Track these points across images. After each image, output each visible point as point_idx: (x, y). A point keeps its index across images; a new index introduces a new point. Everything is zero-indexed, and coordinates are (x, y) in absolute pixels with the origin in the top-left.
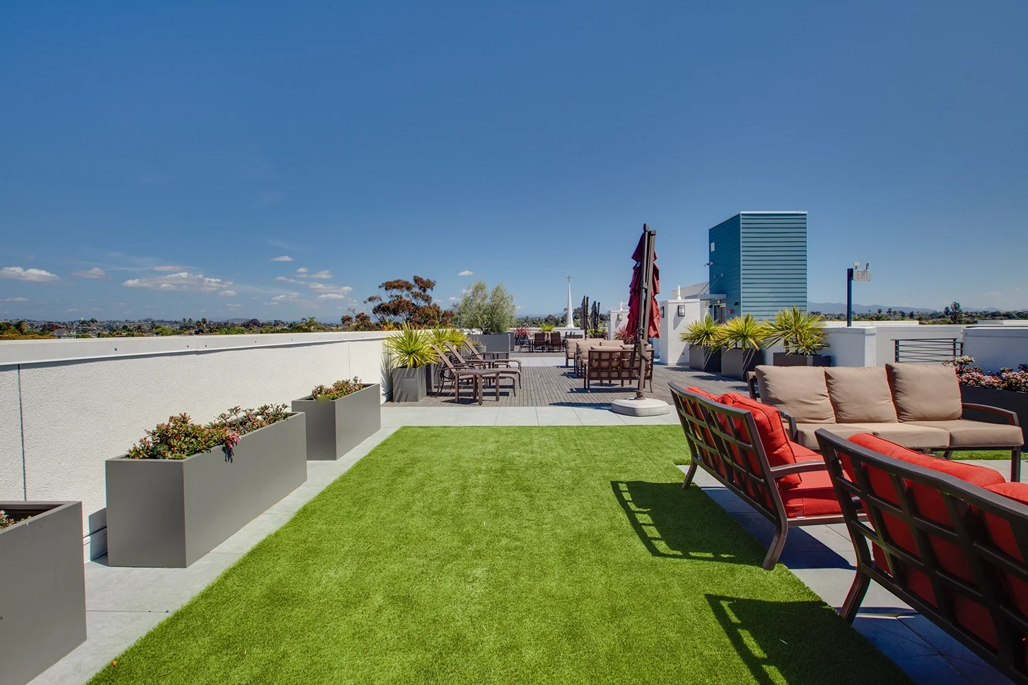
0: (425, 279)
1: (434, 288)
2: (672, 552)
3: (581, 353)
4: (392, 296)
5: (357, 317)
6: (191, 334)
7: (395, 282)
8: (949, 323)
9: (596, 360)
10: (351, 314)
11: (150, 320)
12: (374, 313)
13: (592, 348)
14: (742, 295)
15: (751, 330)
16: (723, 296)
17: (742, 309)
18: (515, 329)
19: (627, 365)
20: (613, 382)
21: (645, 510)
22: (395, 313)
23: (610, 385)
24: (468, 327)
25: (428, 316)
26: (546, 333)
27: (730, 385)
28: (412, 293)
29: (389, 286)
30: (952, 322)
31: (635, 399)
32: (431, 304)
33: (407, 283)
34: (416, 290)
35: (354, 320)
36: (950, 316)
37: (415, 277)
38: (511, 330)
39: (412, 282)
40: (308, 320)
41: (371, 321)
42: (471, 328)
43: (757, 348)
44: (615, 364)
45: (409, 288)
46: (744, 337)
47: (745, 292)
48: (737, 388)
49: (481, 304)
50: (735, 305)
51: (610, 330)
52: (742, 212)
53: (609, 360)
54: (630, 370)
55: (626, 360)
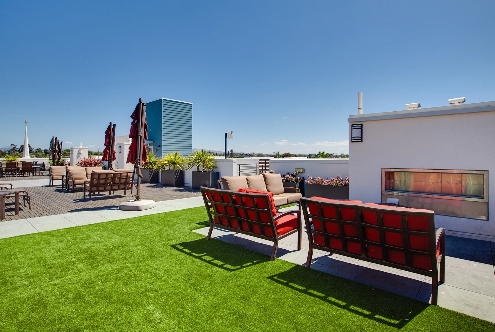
2: (236, 268)
3: (71, 175)
8: (230, 158)
9: (96, 179)
13: (93, 172)
14: (163, 142)
15: (177, 160)
16: (151, 142)
17: (163, 149)
19: (117, 181)
20: (101, 193)
21: (204, 254)
23: (98, 195)
27: (171, 189)
30: (230, 157)
31: (135, 200)
36: (229, 155)
43: (182, 169)
44: (109, 181)
46: (174, 163)
47: (164, 141)
48: (176, 190)
50: (159, 147)
51: (72, 160)
52: (163, 98)
53: (105, 178)
54: (119, 184)
55: (117, 178)
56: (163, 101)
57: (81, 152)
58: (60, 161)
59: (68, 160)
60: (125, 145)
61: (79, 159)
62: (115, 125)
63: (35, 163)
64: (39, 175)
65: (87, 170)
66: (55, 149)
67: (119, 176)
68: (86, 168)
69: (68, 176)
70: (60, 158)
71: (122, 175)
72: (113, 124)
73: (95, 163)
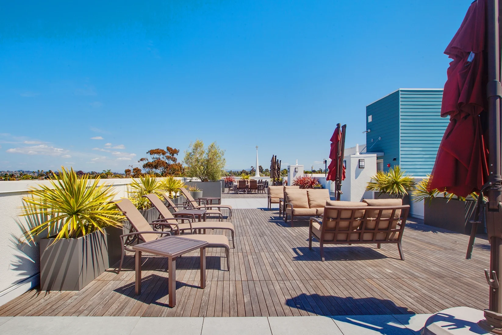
0: (173, 149)
1: (179, 153)
3: (290, 201)
4: (154, 158)
5: (134, 170)
6: (43, 179)
7: (156, 150)
10: (130, 168)
11: (22, 171)
12: (143, 167)
14: (400, 153)
17: (400, 163)
18: (225, 177)
19: (371, 225)
22: (156, 167)
24: (190, 176)
25: (175, 170)
26: (245, 180)
28: (166, 156)
29: (152, 152)
32: (177, 163)
33: (163, 150)
34: (168, 154)
35: (132, 171)
37: (167, 147)
38: (222, 178)
39: (166, 150)
40: (107, 171)
41: (142, 172)
42: (192, 177)
44: (356, 224)
45: (164, 153)
47: (403, 151)
49: (199, 158)
50: (393, 160)
51: (289, 179)
52: (401, 89)
53: (350, 218)
54: (375, 230)
55: (372, 219)
56: (400, 93)
57: (297, 170)
58: (279, 180)
59: (286, 178)
60: (352, 159)
61: (295, 177)
62: (344, 127)
63: (260, 181)
64: (262, 193)
65: (310, 194)
66: (275, 167)
67: (376, 214)
68: (307, 192)
69: (286, 202)
70: (279, 177)
71: (384, 212)
72: (341, 125)
73: (311, 182)
